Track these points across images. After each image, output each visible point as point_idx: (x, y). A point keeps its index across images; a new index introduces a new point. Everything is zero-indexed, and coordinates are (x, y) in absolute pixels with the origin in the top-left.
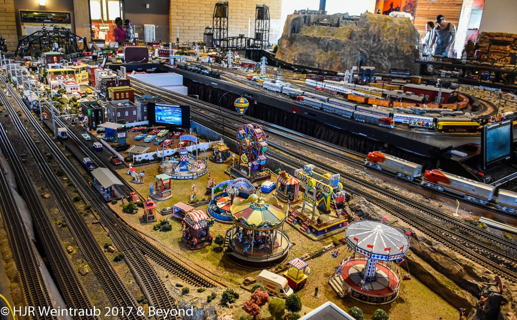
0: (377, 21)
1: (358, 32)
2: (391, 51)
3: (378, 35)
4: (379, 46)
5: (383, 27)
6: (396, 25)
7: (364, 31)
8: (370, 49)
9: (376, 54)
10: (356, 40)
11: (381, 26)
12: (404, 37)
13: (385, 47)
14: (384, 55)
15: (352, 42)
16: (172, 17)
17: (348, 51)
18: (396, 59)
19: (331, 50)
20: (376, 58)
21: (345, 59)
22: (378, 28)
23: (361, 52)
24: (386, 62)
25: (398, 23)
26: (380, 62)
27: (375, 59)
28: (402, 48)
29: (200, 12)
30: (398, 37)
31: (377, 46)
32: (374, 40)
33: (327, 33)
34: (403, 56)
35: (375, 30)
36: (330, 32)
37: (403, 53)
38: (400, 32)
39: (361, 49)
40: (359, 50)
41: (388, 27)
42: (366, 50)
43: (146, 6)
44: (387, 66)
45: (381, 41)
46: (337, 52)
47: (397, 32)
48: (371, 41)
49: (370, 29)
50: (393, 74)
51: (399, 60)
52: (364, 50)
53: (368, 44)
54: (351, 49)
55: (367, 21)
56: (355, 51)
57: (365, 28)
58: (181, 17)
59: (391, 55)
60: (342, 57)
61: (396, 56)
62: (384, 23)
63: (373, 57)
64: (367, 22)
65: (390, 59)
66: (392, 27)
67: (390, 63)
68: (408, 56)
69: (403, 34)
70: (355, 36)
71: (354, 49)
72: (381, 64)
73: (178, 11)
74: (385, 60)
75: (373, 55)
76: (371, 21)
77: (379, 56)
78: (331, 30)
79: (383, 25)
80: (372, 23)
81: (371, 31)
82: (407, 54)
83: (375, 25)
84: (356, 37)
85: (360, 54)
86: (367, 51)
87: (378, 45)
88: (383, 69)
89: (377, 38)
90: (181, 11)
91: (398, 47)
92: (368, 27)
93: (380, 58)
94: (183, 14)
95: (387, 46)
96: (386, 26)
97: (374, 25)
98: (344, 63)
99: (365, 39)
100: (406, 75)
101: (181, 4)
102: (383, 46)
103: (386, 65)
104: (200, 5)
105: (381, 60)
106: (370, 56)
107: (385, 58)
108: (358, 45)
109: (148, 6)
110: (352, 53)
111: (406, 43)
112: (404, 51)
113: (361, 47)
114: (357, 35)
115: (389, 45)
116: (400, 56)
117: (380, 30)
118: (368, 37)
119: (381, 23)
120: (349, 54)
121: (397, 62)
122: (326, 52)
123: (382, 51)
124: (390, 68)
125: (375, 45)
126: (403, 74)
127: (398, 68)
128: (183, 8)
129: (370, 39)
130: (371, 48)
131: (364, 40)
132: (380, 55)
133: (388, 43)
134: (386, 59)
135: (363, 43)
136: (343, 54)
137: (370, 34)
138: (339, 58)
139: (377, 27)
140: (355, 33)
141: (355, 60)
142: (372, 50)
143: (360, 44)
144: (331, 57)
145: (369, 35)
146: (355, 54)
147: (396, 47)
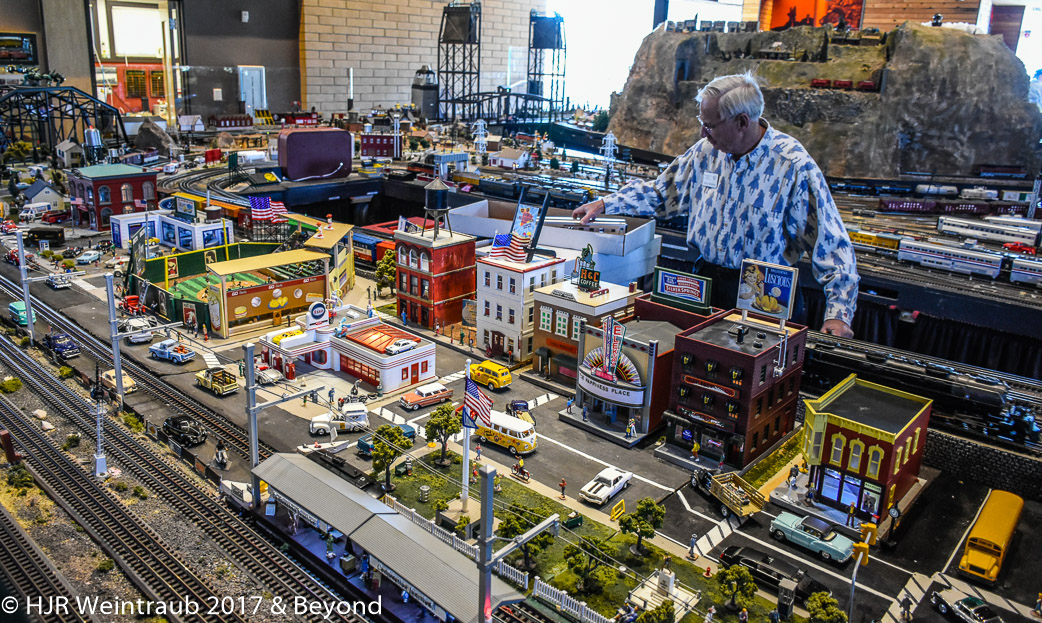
0: (944, 44)
1: (900, 73)
2: (977, 120)
3: (951, 80)
4: (954, 107)
5: (962, 60)
6: (988, 54)
7: (916, 71)
8: (930, 116)
9: (942, 128)
10: (897, 93)
11: (956, 57)
12: (1006, 83)
13: (966, 111)
14: (961, 131)
15: (884, 100)
16: (308, 46)
17: (872, 123)
18: (991, 138)
19: (814, 121)
20: (940, 138)
21: (864, 144)
22: (950, 62)
23: (906, 125)
24: (965, 148)
25: (989, 48)
26: (950, 149)
27: (935, 143)
28: (1005, 111)
29: (371, 32)
30: (995, 85)
31: (947, 109)
32: (941, 94)
33: (794, 78)
34: (1009, 131)
35: (943, 68)
36: (804, 74)
37: (1009, 124)
38: (997, 70)
39: (907, 119)
40: (901, 119)
41: (973, 58)
42: (918, 119)
43: (240, 16)
44: (966, 158)
45: (958, 94)
46: (838, 127)
47: (992, 72)
48: (935, 95)
49: (931, 66)
50: (984, 177)
51: (997, 143)
52: (913, 120)
53: (926, 105)
54: (881, 117)
55: (920, 44)
56: (890, 122)
57: (916, 61)
58: (329, 46)
59: (978, 130)
60: (858, 139)
61: (990, 132)
62: (963, 49)
63: (932, 137)
64: (922, 48)
65: (975, 139)
66: (981, 60)
67: (973, 150)
68: (1022, 130)
69: (1004, 76)
70: (893, 82)
71: (890, 118)
72: (950, 155)
73: (321, 29)
74: (962, 144)
75: (933, 132)
76: (930, 45)
77: (947, 134)
78: (806, 70)
79: (960, 54)
80: (932, 50)
81: (935, 70)
82: (1019, 127)
83: (942, 56)
84: (897, 86)
85: (901, 129)
86: (922, 123)
87: (950, 105)
88: (956, 167)
89: (948, 87)
90: (328, 29)
91: (996, 110)
92: (924, 60)
93: (950, 139)
94: (331, 38)
95: (971, 109)
96: (968, 57)
97: (938, 54)
98: (860, 156)
99: (919, 90)
100: (1016, 179)
101: (328, 12)
102: (964, 108)
103: (962, 156)
104: (372, 15)
105: (951, 142)
106: (925, 135)
107: (962, 137)
108: (900, 107)
109: (246, 17)
110: (882, 127)
111: (1012, 99)
112: (1011, 118)
113: (908, 111)
114: (899, 80)
115: (976, 105)
116: (1001, 133)
117: (956, 68)
118: (927, 86)
119: (955, 49)
120: (874, 132)
121: (992, 147)
122: (801, 126)
123: (959, 121)
124: (972, 162)
125: (944, 105)
126: (1010, 178)
127: (994, 163)
128: (334, 21)
129: (933, 90)
130: (935, 113)
131: (917, 95)
132: (952, 131)
133: (975, 99)
134: (965, 139)
135: (913, 101)
136: (859, 132)
137: (932, 78)
138: (848, 144)
139: (947, 59)
140: (894, 75)
141: (889, 147)
142: (934, 119)
143: (906, 104)
144: (820, 139)
145: (929, 80)
146: (891, 130)
147: (991, 109)
